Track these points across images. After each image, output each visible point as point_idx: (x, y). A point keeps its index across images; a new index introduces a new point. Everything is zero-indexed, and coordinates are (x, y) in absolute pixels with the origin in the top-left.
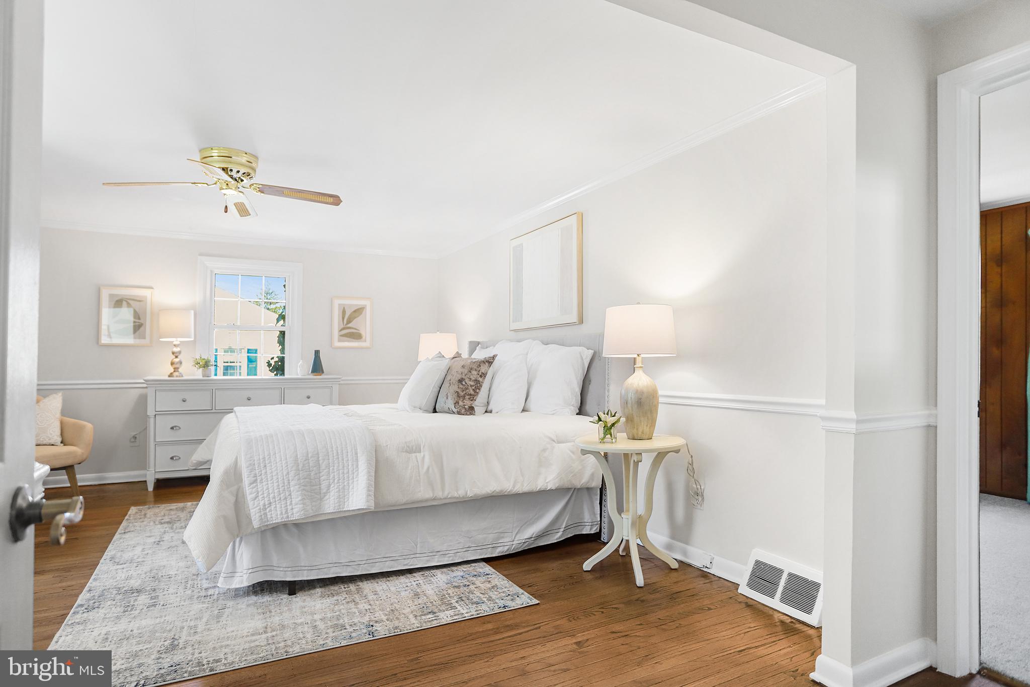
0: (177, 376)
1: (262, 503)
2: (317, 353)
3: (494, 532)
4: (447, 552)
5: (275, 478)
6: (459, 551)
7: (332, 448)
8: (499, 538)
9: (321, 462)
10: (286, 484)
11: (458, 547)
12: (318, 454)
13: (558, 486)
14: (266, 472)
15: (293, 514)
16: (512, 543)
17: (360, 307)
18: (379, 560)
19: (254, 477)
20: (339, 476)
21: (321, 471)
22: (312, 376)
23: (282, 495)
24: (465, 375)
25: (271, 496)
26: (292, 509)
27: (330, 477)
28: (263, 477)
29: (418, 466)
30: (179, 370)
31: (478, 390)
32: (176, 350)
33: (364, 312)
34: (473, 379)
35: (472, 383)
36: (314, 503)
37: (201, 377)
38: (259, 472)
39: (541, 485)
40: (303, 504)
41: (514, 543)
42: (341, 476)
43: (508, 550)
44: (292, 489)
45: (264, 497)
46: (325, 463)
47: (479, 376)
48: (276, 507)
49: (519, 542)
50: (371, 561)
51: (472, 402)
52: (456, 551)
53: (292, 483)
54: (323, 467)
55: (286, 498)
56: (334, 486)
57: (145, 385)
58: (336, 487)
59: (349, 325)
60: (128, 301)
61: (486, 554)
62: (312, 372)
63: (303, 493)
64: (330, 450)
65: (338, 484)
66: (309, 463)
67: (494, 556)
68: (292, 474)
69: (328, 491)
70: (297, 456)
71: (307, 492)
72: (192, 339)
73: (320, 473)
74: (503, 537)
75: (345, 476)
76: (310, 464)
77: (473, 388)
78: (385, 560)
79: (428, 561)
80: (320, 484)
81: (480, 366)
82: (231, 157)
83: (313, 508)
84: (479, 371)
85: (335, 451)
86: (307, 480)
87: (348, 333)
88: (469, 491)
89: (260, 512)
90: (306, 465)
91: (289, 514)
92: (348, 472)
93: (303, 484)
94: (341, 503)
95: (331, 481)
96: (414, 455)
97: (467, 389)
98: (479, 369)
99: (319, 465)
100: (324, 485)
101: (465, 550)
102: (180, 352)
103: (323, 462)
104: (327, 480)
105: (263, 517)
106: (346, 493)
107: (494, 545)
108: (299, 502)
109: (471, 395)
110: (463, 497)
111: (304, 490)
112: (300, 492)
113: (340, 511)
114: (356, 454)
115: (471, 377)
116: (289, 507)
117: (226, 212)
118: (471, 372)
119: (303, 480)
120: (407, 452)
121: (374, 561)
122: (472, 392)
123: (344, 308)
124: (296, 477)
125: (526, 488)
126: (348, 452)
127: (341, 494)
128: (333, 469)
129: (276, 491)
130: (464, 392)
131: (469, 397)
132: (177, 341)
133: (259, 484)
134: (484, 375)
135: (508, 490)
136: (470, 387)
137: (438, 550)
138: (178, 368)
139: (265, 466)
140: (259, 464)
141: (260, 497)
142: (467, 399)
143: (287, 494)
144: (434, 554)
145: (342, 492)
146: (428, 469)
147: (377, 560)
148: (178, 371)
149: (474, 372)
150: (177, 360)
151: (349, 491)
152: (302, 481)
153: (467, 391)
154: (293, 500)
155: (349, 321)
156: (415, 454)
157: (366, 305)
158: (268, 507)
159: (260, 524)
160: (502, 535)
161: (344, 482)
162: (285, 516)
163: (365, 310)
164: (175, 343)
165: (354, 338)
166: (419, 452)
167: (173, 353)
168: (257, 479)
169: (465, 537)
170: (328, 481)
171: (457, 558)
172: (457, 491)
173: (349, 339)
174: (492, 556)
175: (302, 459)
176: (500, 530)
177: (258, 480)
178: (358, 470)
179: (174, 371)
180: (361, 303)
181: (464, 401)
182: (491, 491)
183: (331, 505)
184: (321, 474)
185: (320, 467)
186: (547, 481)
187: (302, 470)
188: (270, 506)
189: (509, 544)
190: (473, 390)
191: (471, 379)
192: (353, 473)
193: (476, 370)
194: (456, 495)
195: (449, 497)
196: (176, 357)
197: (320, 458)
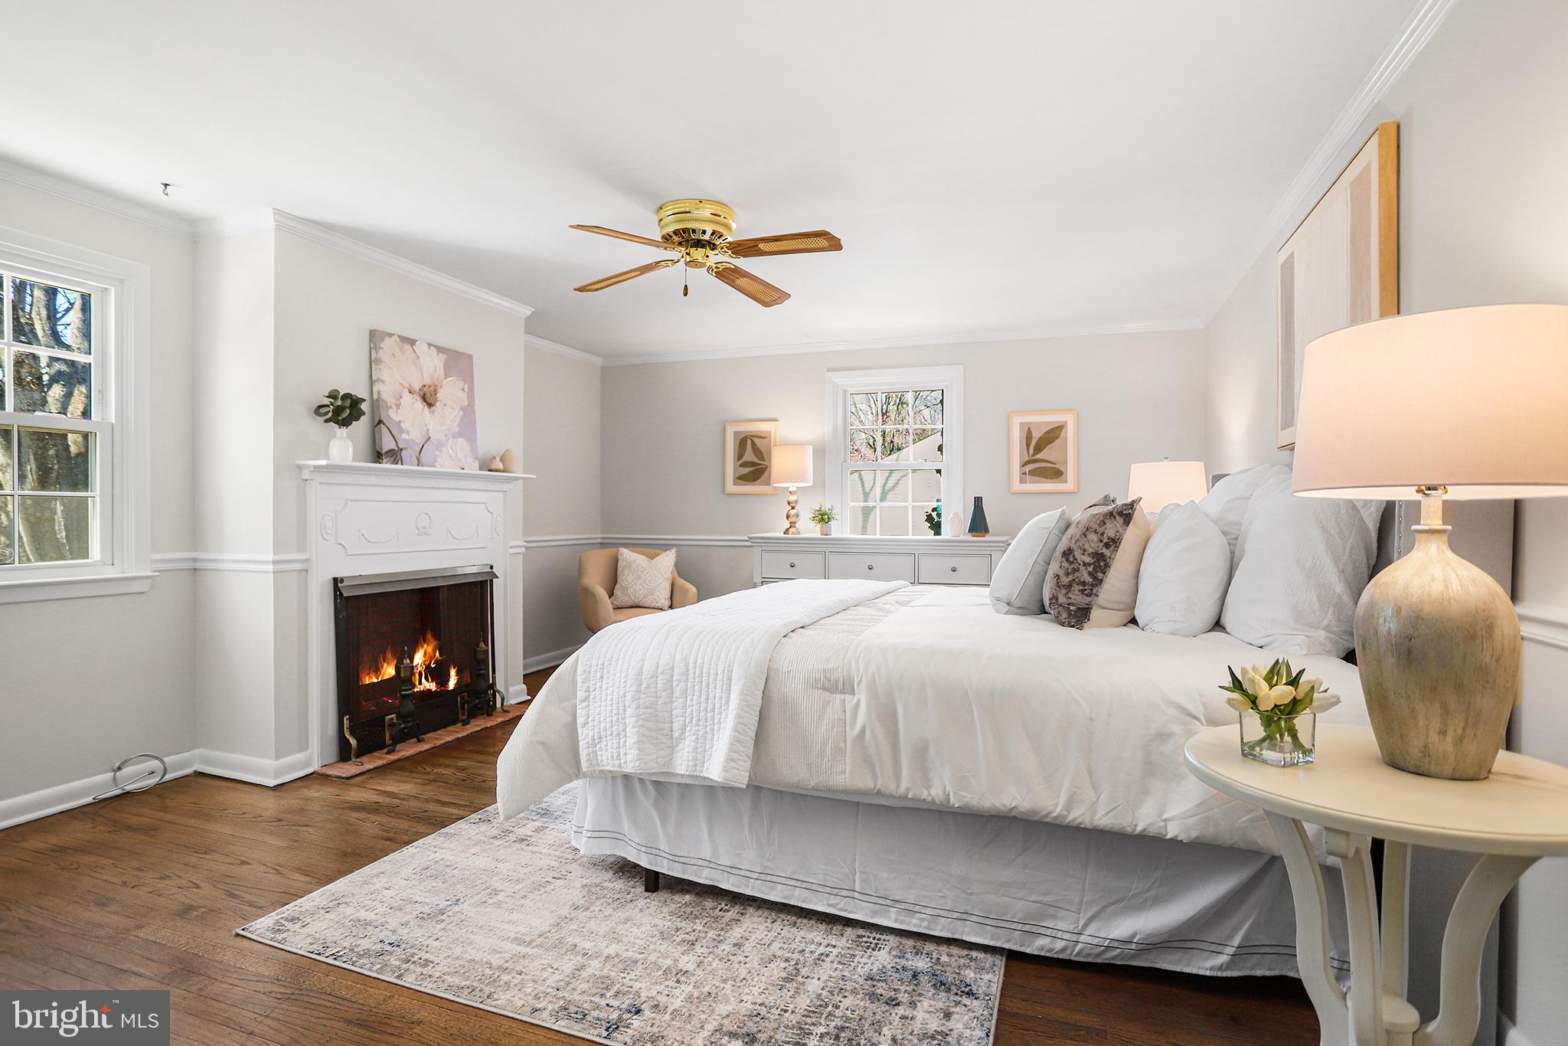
0: (793, 534)
1: (591, 734)
2: (978, 501)
3: (1031, 899)
4: (917, 908)
5: (609, 697)
6: (942, 913)
7: (695, 663)
8: (1044, 916)
9: (675, 684)
10: (621, 711)
11: (941, 905)
12: (672, 669)
13: (1196, 838)
14: (601, 687)
15: (626, 762)
16: (1074, 938)
17: (1057, 425)
18: (784, 881)
19: (586, 691)
20: (700, 713)
21: (674, 699)
22: (969, 537)
23: (614, 728)
24: (1076, 543)
25: (603, 725)
26: (625, 754)
27: (686, 712)
28: (597, 694)
29: (845, 720)
30: (797, 525)
31: (1100, 575)
32: (792, 498)
33: (1062, 435)
34: (1091, 550)
35: (1087, 559)
36: (661, 753)
37: (819, 535)
38: (593, 685)
39: (1150, 821)
40: (639, 750)
41: (1082, 938)
42: (702, 714)
43: (1064, 950)
44: (627, 721)
45: (594, 726)
46: (680, 686)
47: (1101, 545)
48: (607, 745)
49: (1096, 941)
50: (769, 878)
51: (1089, 599)
52: (937, 912)
53: (629, 712)
54: (677, 694)
55: (618, 734)
56: (691, 730)
57: (750, 544)
58: (692, 732)
59: (1039, 456)
60: (753, 438)
61: (1008, 941)
62: (969, 531)
63: (641, 730)
64: (691, 665)
65: (697, 728)
66: (657, 683)
67: (1028, 951)
68: (629, 697)
69: (683, 736)
70: (642, 668)
71: (650, 731)
72: (811, 484)
73: (672, 702)
74: (1054, 917)
75: (708, 715)
76: (659, 686)
77: (1090, 569)
78: (793, 883)
79: (874, 913)
80: (672, 723)
81: (1105, 523)
82: (689, 212)
83: (659, 759)
84: (1103, 534)
85: (698, 670)
86: (650, 711)
87: (1035, 469)
88: (951, 794)
89: (589, 747)
90: (652, 686)
91: (622, 761)
92: (713, 710)
93: (643, 717)
94: (698, 762)
95: (688, 720)
96: (838, 697)
97: (1075, 570)
98: (1100, 530)
99: (672, 689)
100: (677, 725)
101: (955, 915)
102: (796, 502)
103: (678, 685)
104: (682, 717)
105: (591, 756)
106: (707, 747)
107: (1027, 928)
108: (634, 746)
109: (1084, 583)
110: (941, 804)
111: (642, 726)
112: (637, 729)
113: (697, 776)
114: (730, 679)
115: (1087, 546)
116: (622, 750)
117: (685, 295)
118: (1086, 536)
119: (644, 710)
120: (824, 689)
121: (775, 879)
122: (1089, 579)
123: (1029, 429)
124: (635, 702)
125: (1102, 818)
126: (717, 675)
127: (699, 745)
128: (692, 700)
129: (608, 720)
130: (1071, 577)
131: (1081, 588)
132: (793, 486)
133: (591, 704)
134: (1114, 543)
135: (1054, 815)
136: (1082, 568)
137: (896, 898)
138: (795, 523)
139: (602, 677)
140: (596, 671)
141: (590, 724)
142: (1077, 592)
143: (621, 728)
144: (889, 902)
145: (702, 743)
146: (863, 730)
147: (779, 880)
148: (795, 527)
149: (1092, 537)
150: (793, 512)
151: (712, 743)
152: (642, 711)
153: (1077, 574)
154: (627, 739)
155: (1039, 448)
156: (843, 696)
157: (1066, 422)
158: (599, 743)
159: (588, 768)
160: (1051, 911)
161: (707, 726)
162: (617, 762)
163: (1064, 430)
164: (791, 489)
165: (1046, 478)
166: (849, 693)
167: (789, 503)
168: (589, 695)
169: (957, 888)
170: (683, 719)
171: (939, 927)
172: (928, 787)
173: (1037, 478)
174: (1022, 949)
175: (647, 674)
176: (1046, 899)
177: (591, 697)
178: (727, 709)
179: (791, 527)
180: (1056, 418)
181: (1070, 595)
182: (1004, 806)
183: (683, 763)
184: (675, 705)
185: (672, 694)
186: (1166, 816)
187: (644, 694)
188: (601, 741)
189: (1066, 936)
190: (1090, 573)
191: (1085, 551)
192: (721, 713)
193: (1096, 532)
194: (924, 795)
195: (910, 796)
196: (793, 508)
197: (674, 678)
